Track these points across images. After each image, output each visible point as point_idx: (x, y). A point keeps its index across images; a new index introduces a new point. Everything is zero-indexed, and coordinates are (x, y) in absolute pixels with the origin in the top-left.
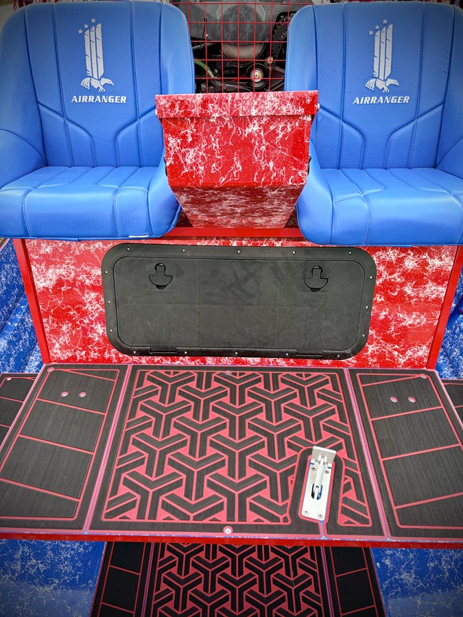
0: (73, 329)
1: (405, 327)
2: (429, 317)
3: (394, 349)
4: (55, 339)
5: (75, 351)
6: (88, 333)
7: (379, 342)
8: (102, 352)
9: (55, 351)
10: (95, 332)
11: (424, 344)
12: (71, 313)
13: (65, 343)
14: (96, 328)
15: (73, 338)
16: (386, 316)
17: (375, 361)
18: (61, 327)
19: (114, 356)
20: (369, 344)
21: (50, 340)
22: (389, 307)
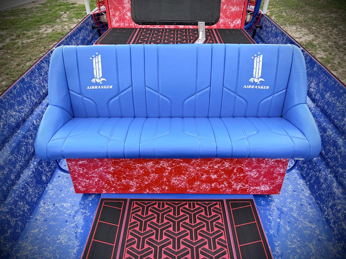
0: (120, 14)
1: (232, 12)
2: (240, 8)
3: (229, 21)
4: (113, 18)
5: (120, 23)
6: (125, 16)
7: (224, 18)
8: (129, 24)
9: (113, 23)
10: (127, 15)
11: (239, 18)
12: (120, 8)
13: (117, 20)
14: (128, 13)
15: (120, 18)
16: (226, 7)
17: (223, 26)
18: (116, 13)
19: (133, 25)
20: (221, 19)
21: (112, 19)
22: (226, 4)
